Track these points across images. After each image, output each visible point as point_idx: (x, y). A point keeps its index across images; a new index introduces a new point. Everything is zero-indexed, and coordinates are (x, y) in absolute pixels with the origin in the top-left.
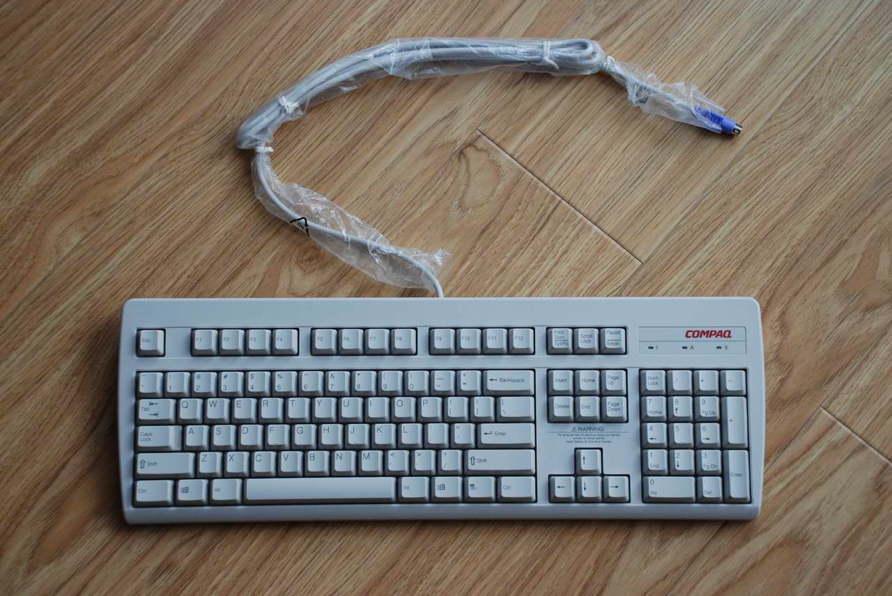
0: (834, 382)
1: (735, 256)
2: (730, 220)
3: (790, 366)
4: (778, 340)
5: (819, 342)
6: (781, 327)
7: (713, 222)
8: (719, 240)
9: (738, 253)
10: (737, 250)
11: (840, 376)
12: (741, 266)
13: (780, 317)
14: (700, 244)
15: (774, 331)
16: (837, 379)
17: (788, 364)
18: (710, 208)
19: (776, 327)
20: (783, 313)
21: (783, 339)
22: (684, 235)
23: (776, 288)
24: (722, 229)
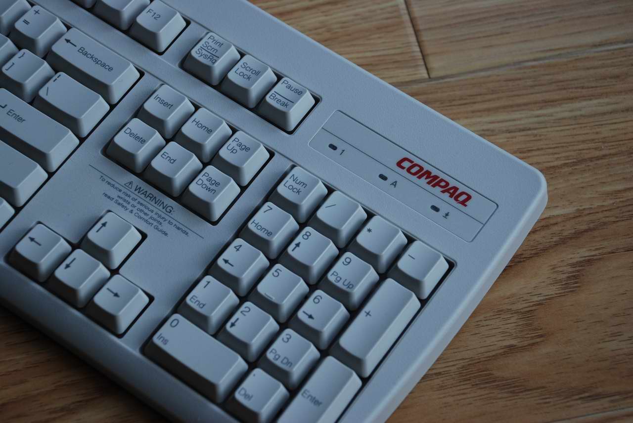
0: (597, 404)
1: (575, 148)
2: (606, 100)
3: (541, 336)
4: (552, 291)
5: (614, 335)
6: (568, 277)
7: (576, 88)
8: (567, 114)
9: (581, 147)
10: (583, 142)
11: (612, 401)
12: (575, 164)
13: (579, 264)
14: (535, 103)
15: (555, 276)
16: (605, 402)
17: (540, 332)
18: (588, 69)
19: (563, 272)
20: (589, 261)
21: (561, 295)
22: (520, 79)
23: (605, 224)
24: (584, 103)
